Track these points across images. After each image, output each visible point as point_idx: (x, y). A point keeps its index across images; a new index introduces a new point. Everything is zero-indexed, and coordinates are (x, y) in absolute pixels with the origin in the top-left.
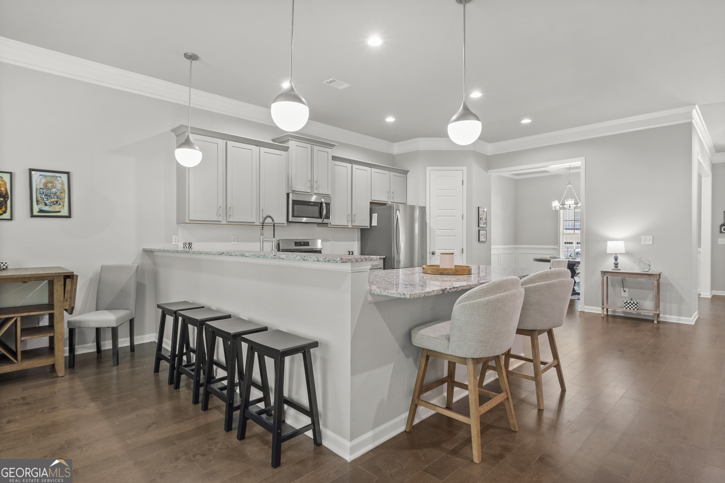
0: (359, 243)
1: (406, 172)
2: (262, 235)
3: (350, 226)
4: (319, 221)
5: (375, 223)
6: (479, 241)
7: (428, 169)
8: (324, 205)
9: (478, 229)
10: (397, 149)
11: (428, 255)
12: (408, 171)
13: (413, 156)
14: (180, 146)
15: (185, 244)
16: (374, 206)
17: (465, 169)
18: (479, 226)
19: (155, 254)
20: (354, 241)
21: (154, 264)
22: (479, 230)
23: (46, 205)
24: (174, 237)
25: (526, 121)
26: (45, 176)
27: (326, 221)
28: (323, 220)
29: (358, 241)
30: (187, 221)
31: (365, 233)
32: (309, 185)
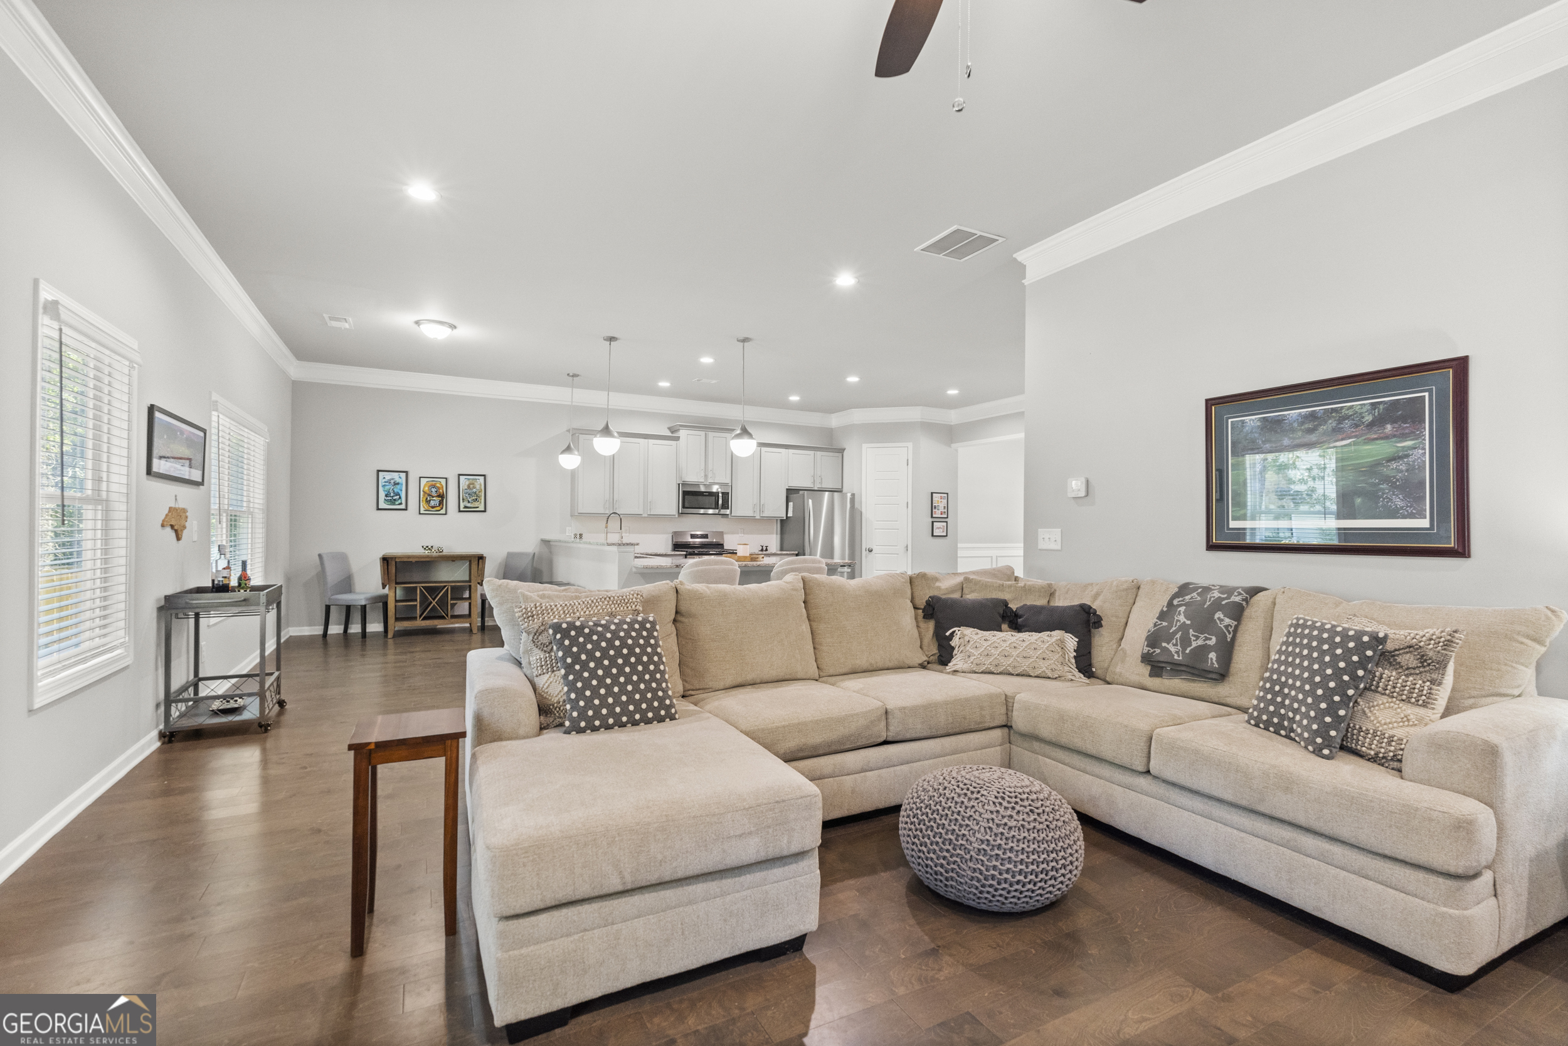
0: (779, 536)
1: (842, 451)
3: (758, 517)
4: (717, 511)
5: (790, 514)
6: (933, 535)
7: (865, 446)
8: (720, 495)
9: (931, 520)
10: (835, 421)
11: (864, 553)
12: (844, 449)
13: (849, 429)
14: (563, 452)
15: (576, 535)
16: (791, 492)
17: (910, 445)
18: (932, 517)
19: (551, 543)
20: (773, 534)
21: (551, 552)
22: (933, 522)
23: (469, 502)
24: (567, 528)
25: (953, 392)
26: (469, 479)
27: (723, 512)
28: (719, 511)
29: (777, 534)
30: (576, 514)
31: (784, 523)
32: (703, 475)
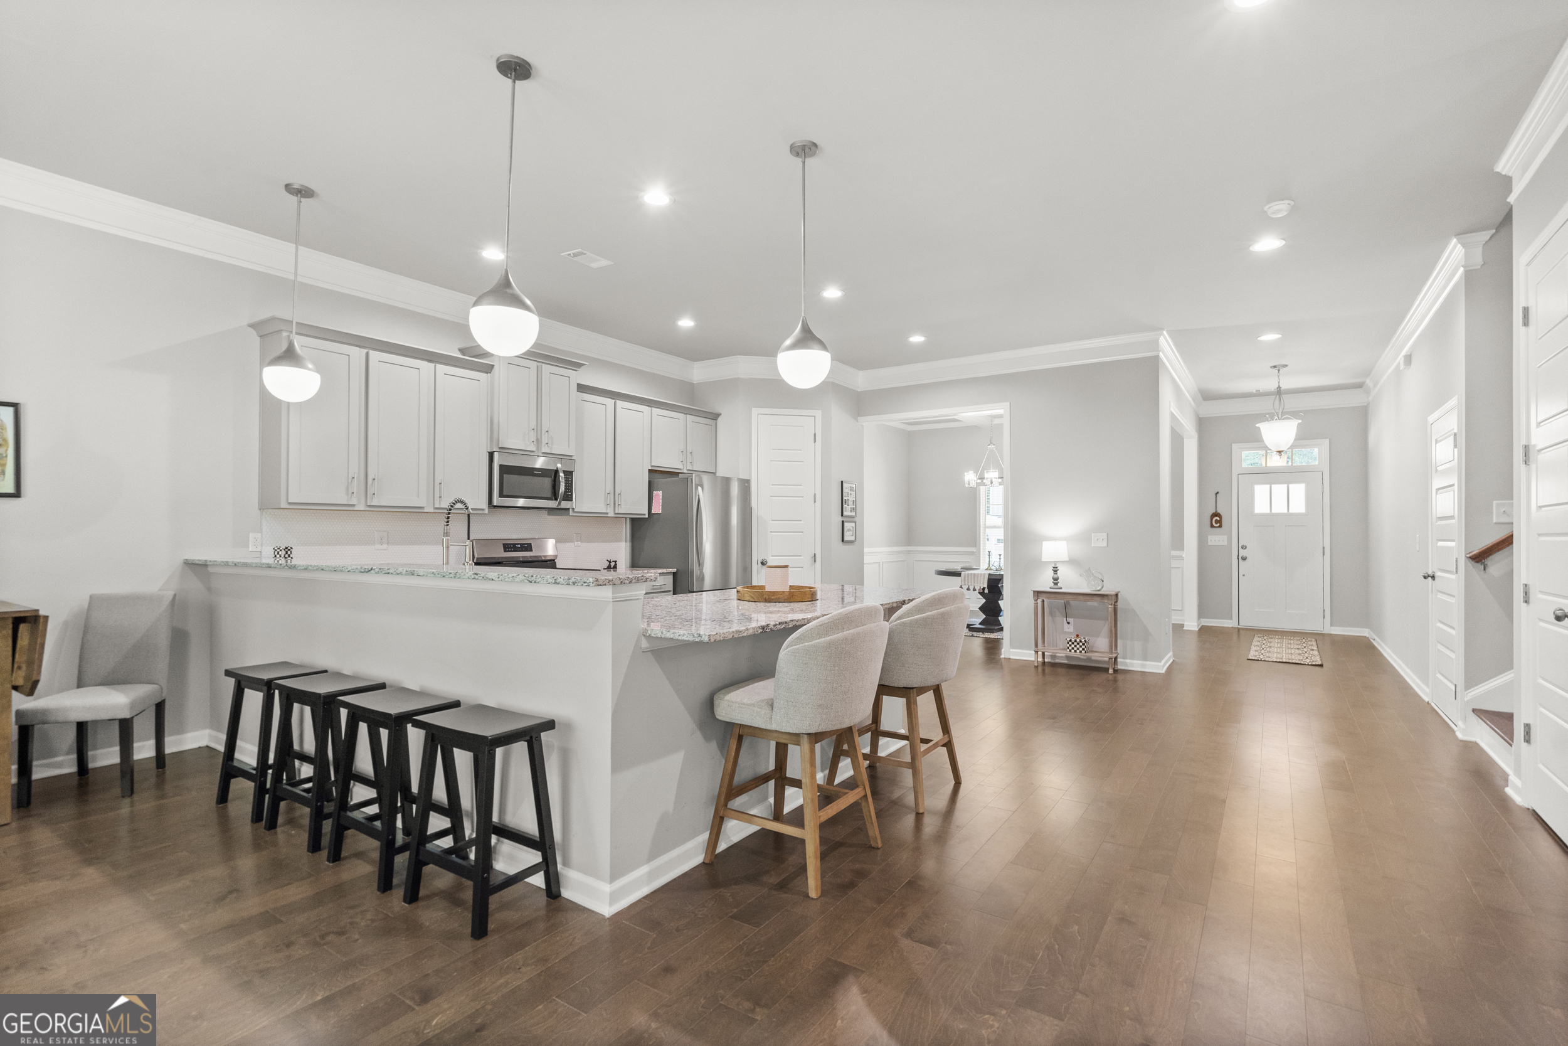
0: (628, 544)
1: (715, 416)
2: (446, 534)
3: (611, 514)
4: (552, 504)
5: (657, 509)
6: (843, 541)
7: (755, 411)
8: (562, 475)
9: (841, 519)
10: (699, 373)
11: (755, 567)
12: (719, 415)
13: (728, 386)
15: (277, 551)
16: (656, 476)
17: (818, 413)
18: (842, 515)
19: (210, 569)
20: (619, 541)
21: (209, 589)
22: (843, 521)
24: (252, 536)
25: (917, 339)
27: (564, 505)
28: (559, 504)
29: (626, 541)
30: (284, 505)
31: (638, 526)
32: (533, 438)
